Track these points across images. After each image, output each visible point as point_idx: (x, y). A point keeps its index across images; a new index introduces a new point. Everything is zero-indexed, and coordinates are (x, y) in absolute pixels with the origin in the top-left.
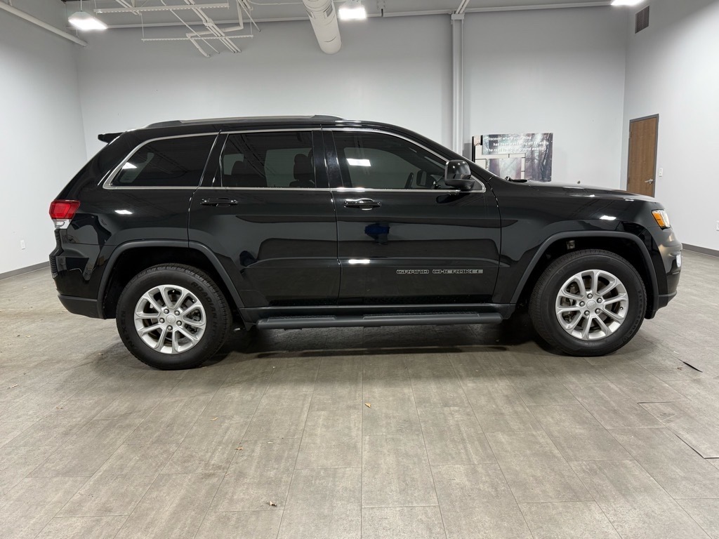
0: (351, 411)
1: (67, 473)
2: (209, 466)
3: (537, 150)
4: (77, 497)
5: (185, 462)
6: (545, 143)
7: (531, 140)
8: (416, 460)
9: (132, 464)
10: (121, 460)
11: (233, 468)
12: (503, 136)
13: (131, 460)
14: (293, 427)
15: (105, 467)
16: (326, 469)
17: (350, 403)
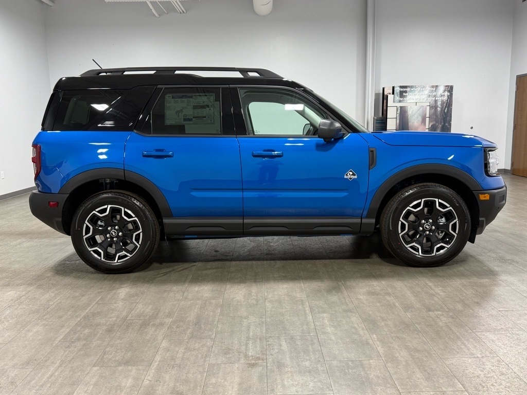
0: (349, 314)
1: (127, 363)
2: (249, 357)
3: (440, 99)
4: (146, 382)
5: (226, 354)
6: (447, 94)
7: (435, 91)
8: (426, 354)
9: (180, 355)
10: (169, 352)
11: (270, 359)
12: (411, 87)
13: (177, 352)
14: (305, 327)
15: (158, 358)
16: (352, 361)
17: (344, 307)
